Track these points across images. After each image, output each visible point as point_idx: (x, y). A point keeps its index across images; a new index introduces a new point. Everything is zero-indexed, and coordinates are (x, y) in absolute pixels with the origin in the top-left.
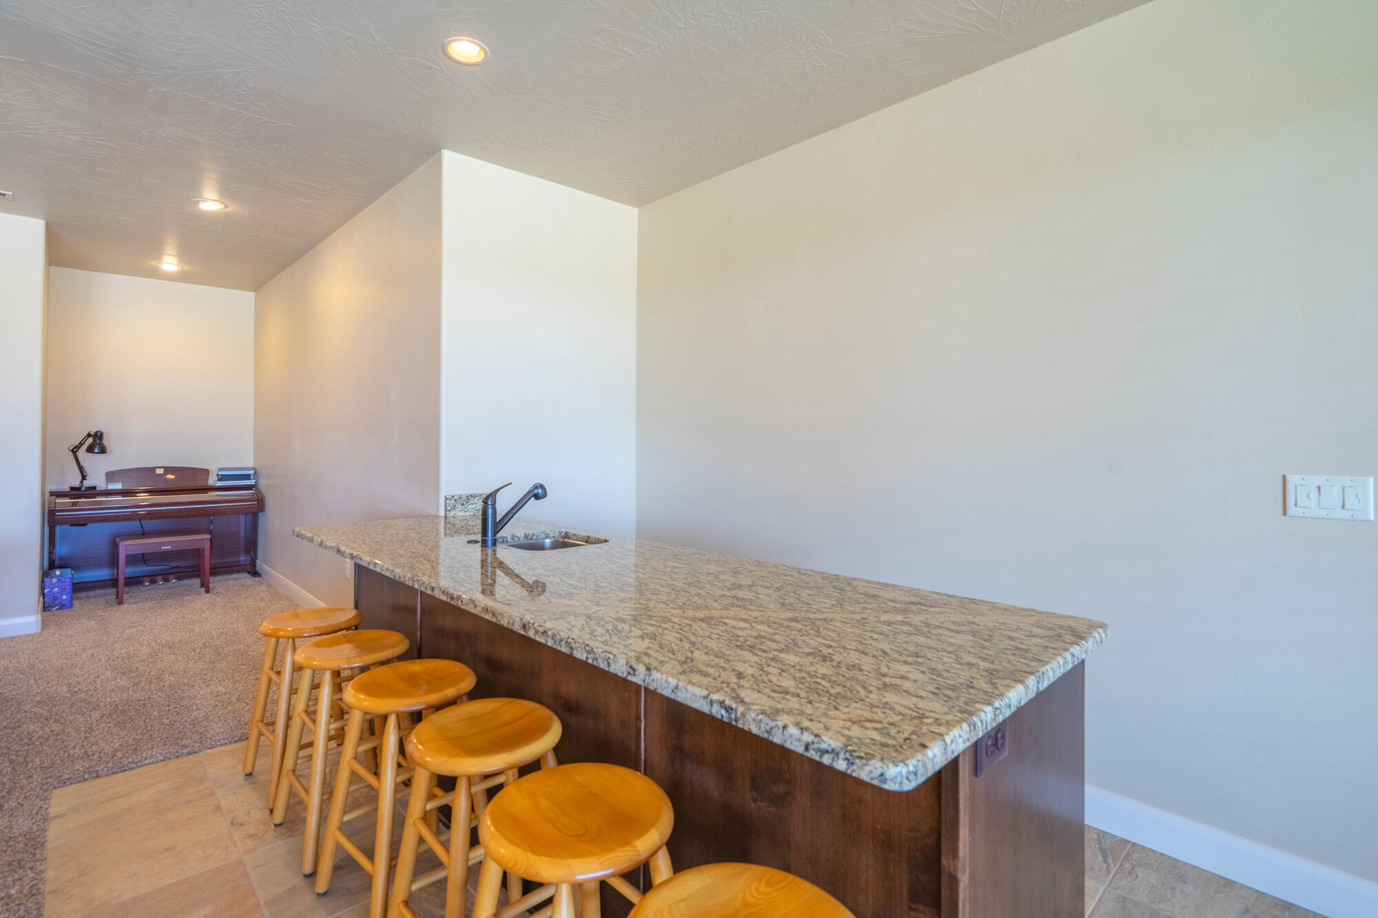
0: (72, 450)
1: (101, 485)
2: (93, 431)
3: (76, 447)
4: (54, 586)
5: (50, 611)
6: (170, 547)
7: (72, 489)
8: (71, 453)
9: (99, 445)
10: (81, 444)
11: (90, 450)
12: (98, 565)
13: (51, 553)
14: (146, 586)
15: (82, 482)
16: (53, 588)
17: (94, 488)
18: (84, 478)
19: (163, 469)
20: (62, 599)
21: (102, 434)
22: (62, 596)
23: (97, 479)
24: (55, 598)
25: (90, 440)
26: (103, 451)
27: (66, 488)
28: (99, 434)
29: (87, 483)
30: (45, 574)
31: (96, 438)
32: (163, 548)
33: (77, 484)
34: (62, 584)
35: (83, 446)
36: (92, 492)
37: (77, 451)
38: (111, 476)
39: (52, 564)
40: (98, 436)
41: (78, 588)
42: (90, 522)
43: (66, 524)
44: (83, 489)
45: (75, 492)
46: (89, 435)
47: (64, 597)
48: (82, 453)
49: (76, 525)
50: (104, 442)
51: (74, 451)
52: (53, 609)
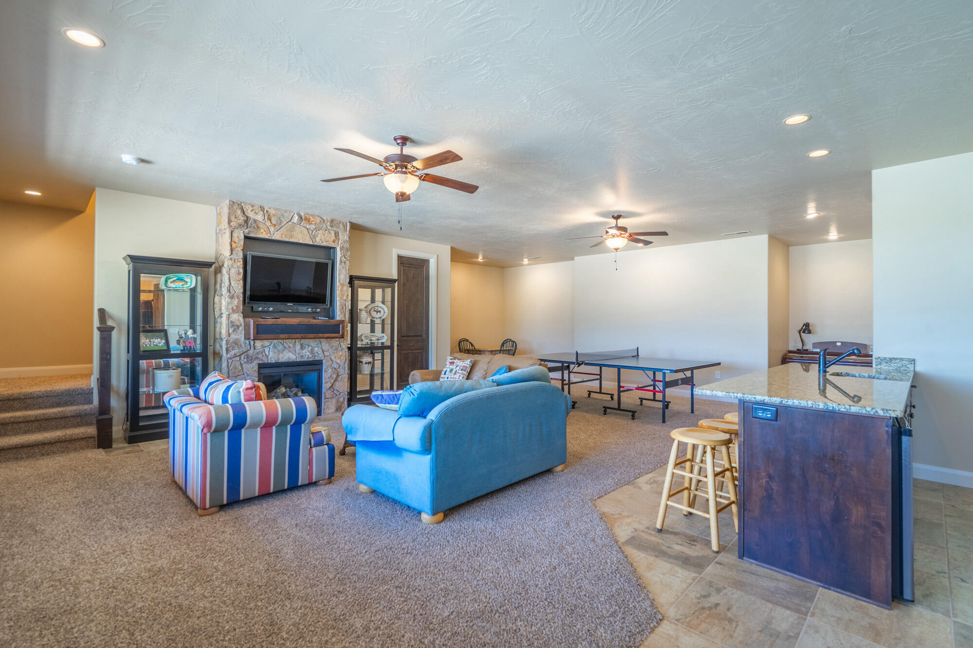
1: (810, 349)
2: (805, 322)
3: (799, 331)
7: (798, 350)
8: (797, 333)
10: (801, 329)
11: (805, 332)
17: (807, 350)
18: (803, 345)
19: (840, 343)
23: (808, 346)
26: (810, 332)
28: (808, 324)
29: (804, 348)
33: (800, 348)
38: (815, 345)
44: (802, 350)
46: (804, 325)
50: (810, 328)
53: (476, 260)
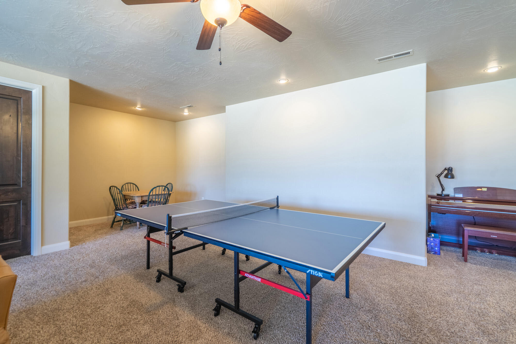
0: (437, 176)
1: (452, 194)
2: (448, 167)
3: (439, 175)
4: (432, 242)
5: (430, 253)
6: (496, 237)
7: (438, 195)
8: (437, 178)
9: (451, 174)
10: (441, 174)
11: (446, 176)
12: (450, 233)
13: (429, 223)
14: (478, 253)
15: (442, 192)
16: (431, 243)
17: (448, 195)
18: (443, 190)
19: (486, 188)
20: (435, 250)
21: (452, 169)
22: (435, 248)
23: (449, 191)
24: (432, 248)
25: (446, 172)
26: (453, 177)
27: (435, 194)
28: (450, 168)
29: (445, 193)
30: (428, 235)
31: (449, 171)
32: (491, 236)
33: (440, 192)
34: (435, 242)
35: (443, 174)
36: (447, 198)
37: (439, 177)
38: (457, 190)
39: (430, 230)
40: (450, 170)
41: (442, 243)
42: (447, 213)
43: (436, 212)
44: (443, 196)
45: (440, 197)
46: (445, 169)
47: (436, 249)
48: (442, 178)
49: (441, 213)
50: (453, 173)
51: (438, 177)
52: (432, 253)
53: (133, 108)
